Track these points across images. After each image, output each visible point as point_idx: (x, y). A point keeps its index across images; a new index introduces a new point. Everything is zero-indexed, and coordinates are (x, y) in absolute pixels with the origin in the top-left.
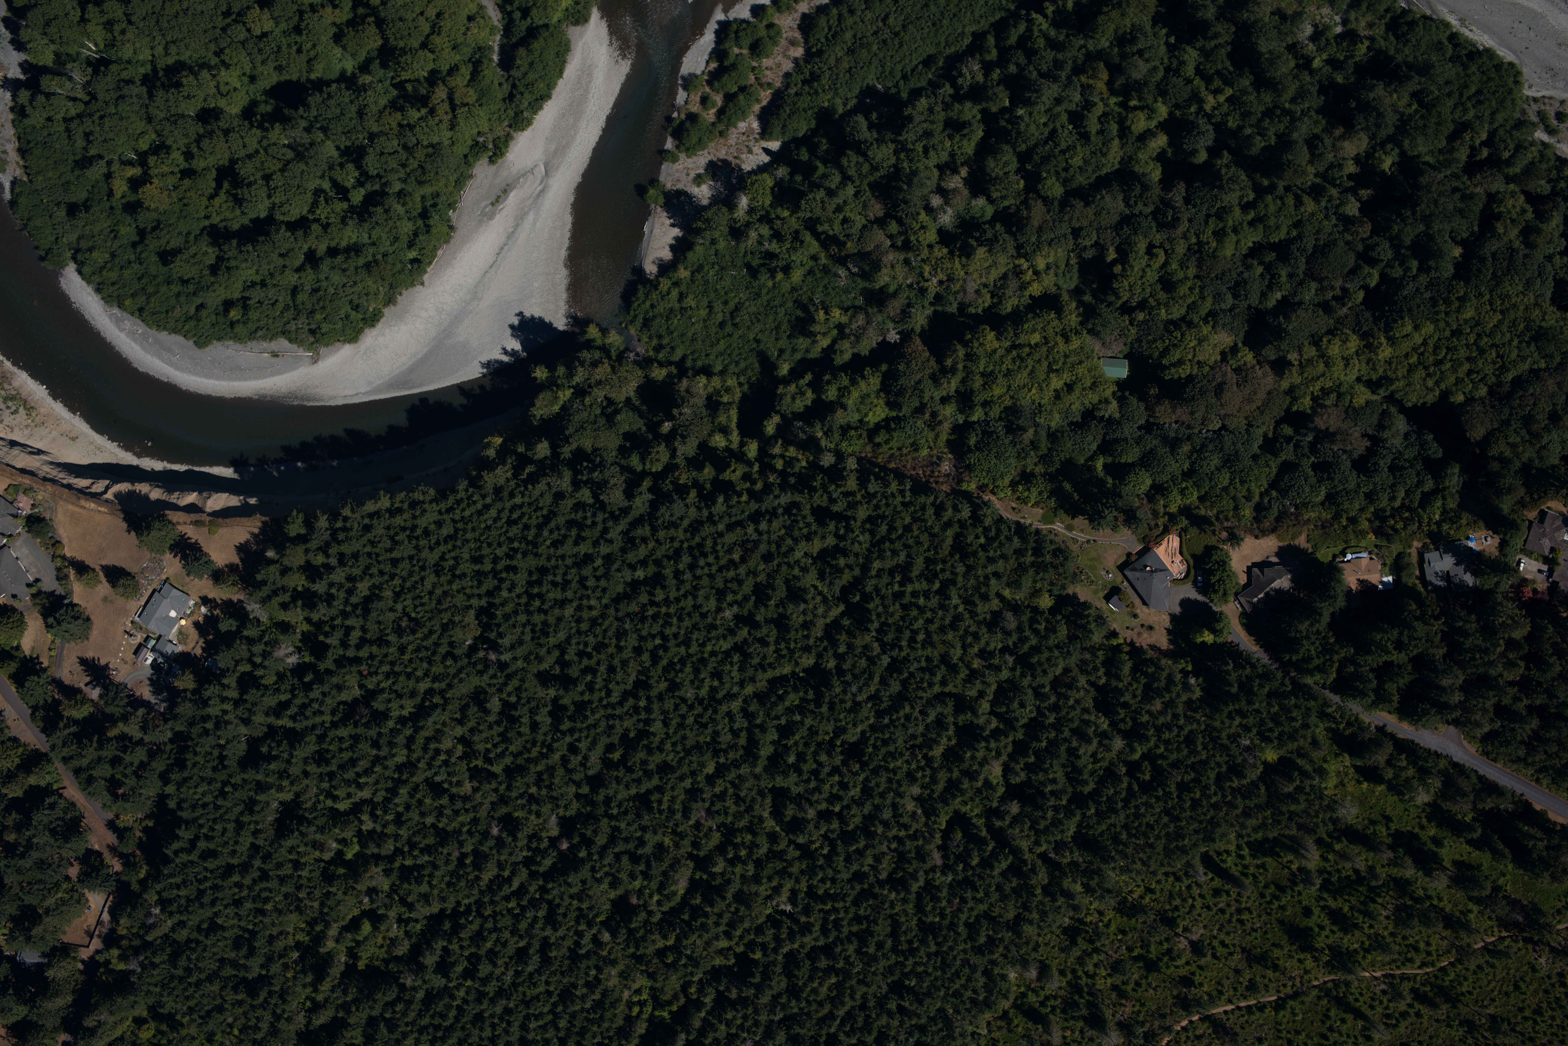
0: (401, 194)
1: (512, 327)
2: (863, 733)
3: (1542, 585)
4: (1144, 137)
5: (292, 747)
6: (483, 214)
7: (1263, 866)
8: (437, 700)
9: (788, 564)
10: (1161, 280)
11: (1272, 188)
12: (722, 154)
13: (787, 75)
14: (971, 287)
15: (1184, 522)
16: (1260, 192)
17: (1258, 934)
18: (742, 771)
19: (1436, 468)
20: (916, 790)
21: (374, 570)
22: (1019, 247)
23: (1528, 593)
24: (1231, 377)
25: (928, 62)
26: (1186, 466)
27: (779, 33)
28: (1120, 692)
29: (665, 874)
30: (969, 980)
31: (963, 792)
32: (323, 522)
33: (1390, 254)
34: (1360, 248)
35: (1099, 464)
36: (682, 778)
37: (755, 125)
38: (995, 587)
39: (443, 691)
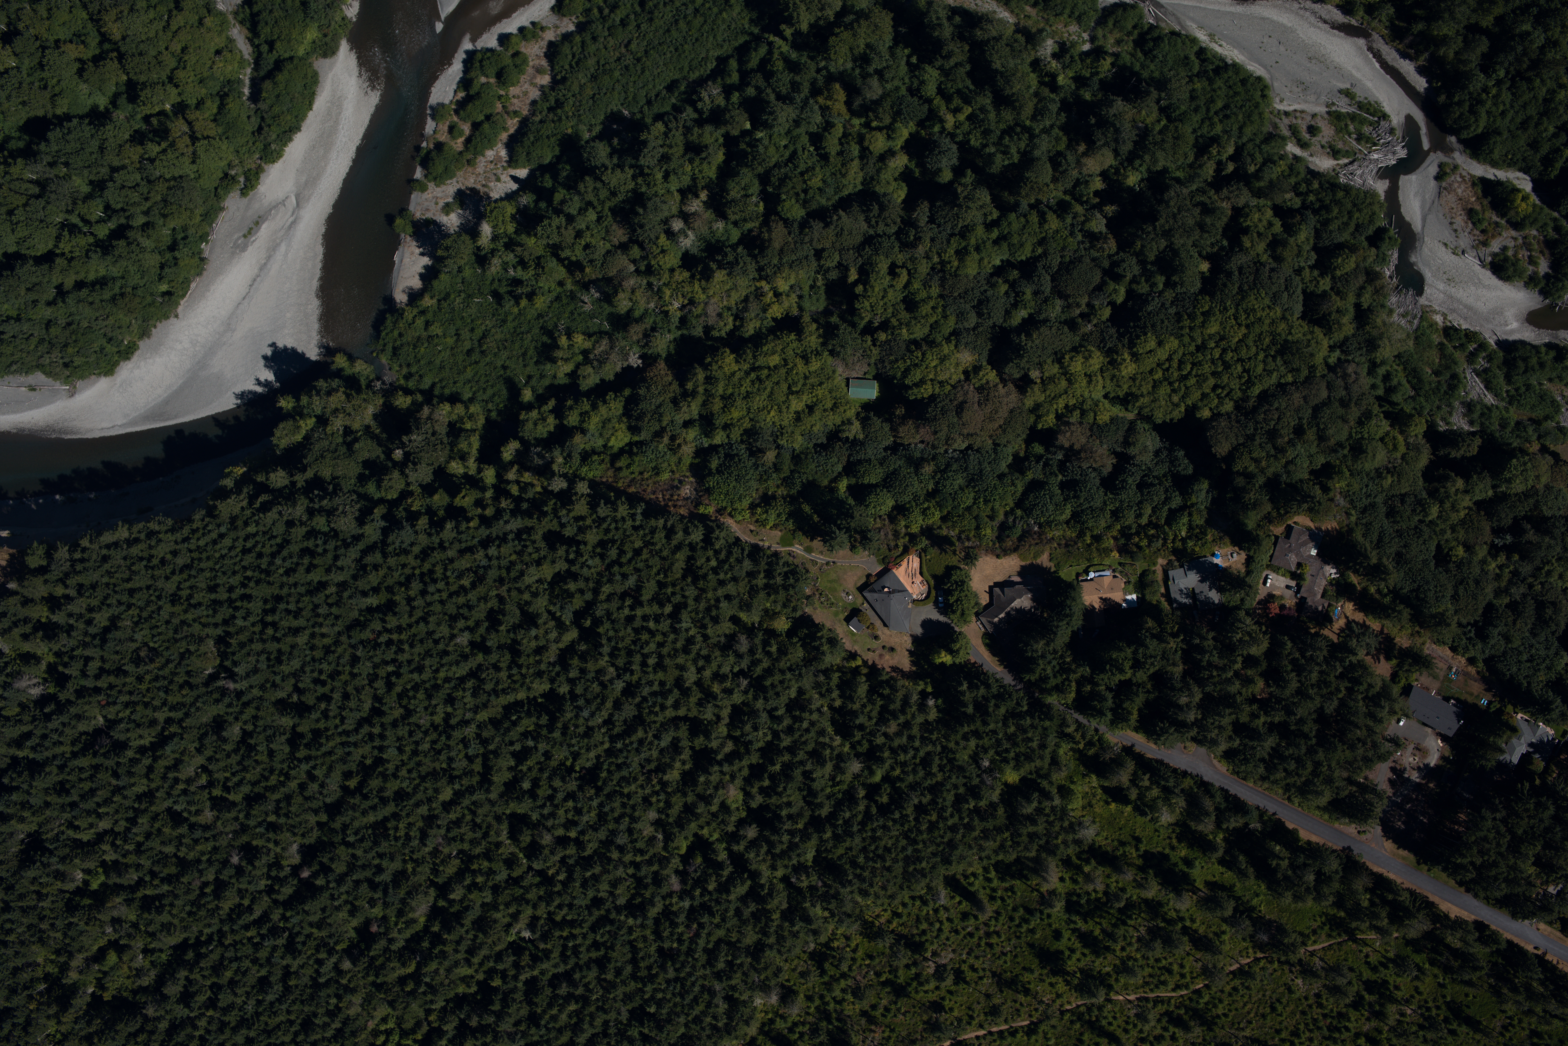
0: (146, 226)
1: (265, 358)
2: (598, 757)
3: (1290, 601)
4: (884, 157)
5: (32, 777)
6: (236, 246)
7: (1011, 889)
8: (173, 729)
9: (519, 590)
10: (905, 300)
11: (1015, 207)
12: (471, 182)
13: (534, 103)
14: (712, 310)
15: (924, 542)
16: (1005, 209)
17: (1008, 958)
18: (474, 798)
19: (1183, 484)
20: (653, 815)
21: (113, 601)
22: (760, 269)
23: (1274, 609)
24: (974, 397)
25: (671, 87)
26: (931, 487)
27: (525, 61)
28: (854, 714)
29: (403, 901)
30: (709, 1005)
31: (697, 816)
32: (62, 553)
33: (1137, 270)
34: (1106, 264)
35: (843, 485)
36: (417, 805)
37: (503, 153)
38: (727, 609)
39: (181, 720)
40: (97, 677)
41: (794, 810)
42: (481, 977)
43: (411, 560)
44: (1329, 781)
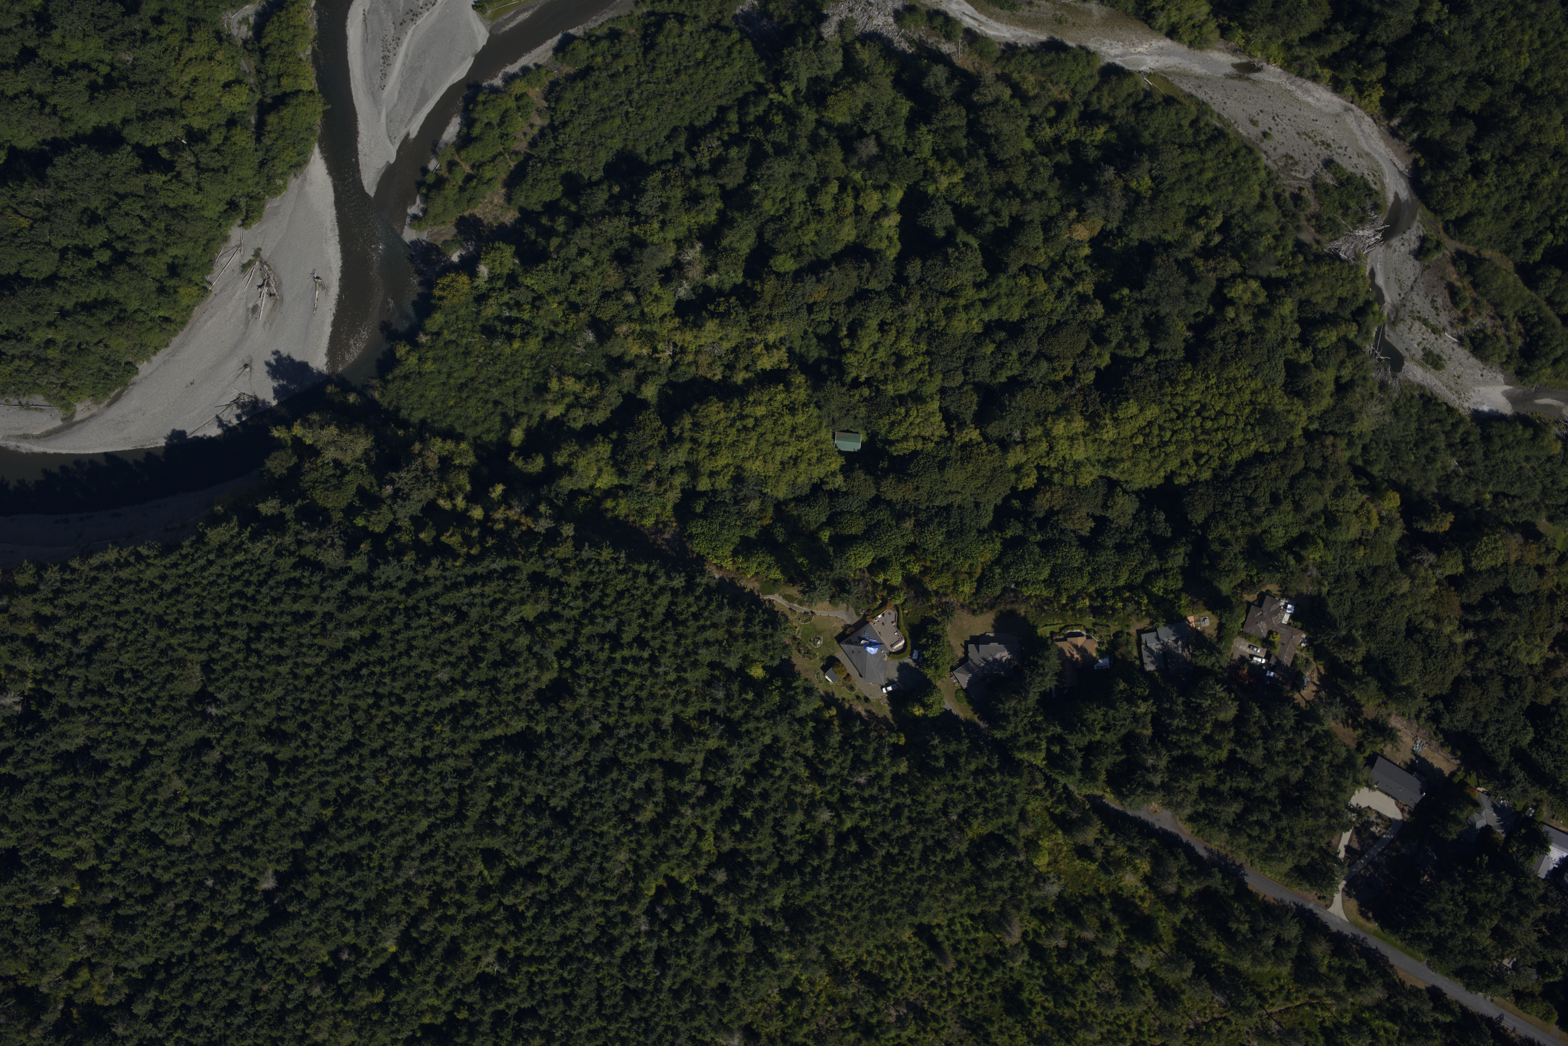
0: (148, 253)
2: (572, 796)
4: (878, 215)
5: (12, 794)
7: (975, 941)
8: (154, 751)
9: (502, 628)
11: (1004, 269)
12: (472, 212)
13: (532, 143)
14: (703, 359)
15: (903, 596)
16: (995, 269)
18: (449, 831)
19: (1161, 547)
20: (624, 855)
21: (100, 622)
22: (752, 320)
24: (956, 454)
26: (910, 540)
28: (827, 763)
29: (374, 931)
31: (668, 858)
32: (52, 573)
33: (1122, 336)
34: (1092, 328)
35: (825, 536)
36: (393, 836)
38: (705, 655)
39: (162, 744)
40: (81, 696)
41: (764, 856)
42: (448, 1007)
43: (395, 594)
44: (1291, 846)
